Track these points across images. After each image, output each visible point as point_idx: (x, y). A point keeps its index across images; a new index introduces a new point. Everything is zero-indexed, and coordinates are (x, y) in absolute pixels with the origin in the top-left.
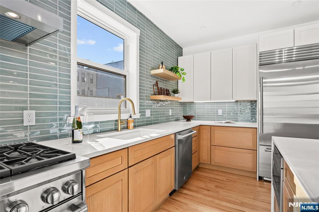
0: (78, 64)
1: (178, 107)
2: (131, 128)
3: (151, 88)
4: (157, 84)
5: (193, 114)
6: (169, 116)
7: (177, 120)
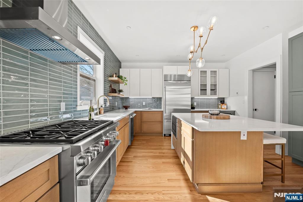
0: (80, 75)
1: (119, 100)
2: (102, 113)
3: (108, 88)
4: (111, 86)
5: (129, 105)
6: (116, 106)
7: (119, 109)
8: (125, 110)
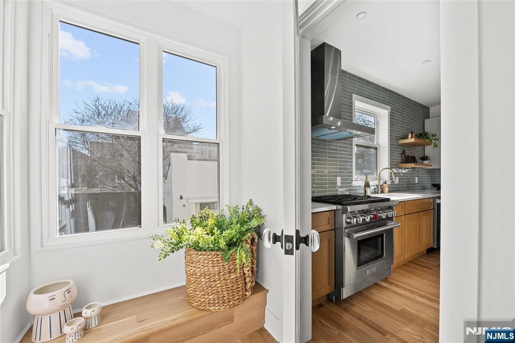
1: (424, 174)
2: (386, 192)
3: (398, 157)
4: (404, 152)
7: (424, 188)
8: (436, 191)
